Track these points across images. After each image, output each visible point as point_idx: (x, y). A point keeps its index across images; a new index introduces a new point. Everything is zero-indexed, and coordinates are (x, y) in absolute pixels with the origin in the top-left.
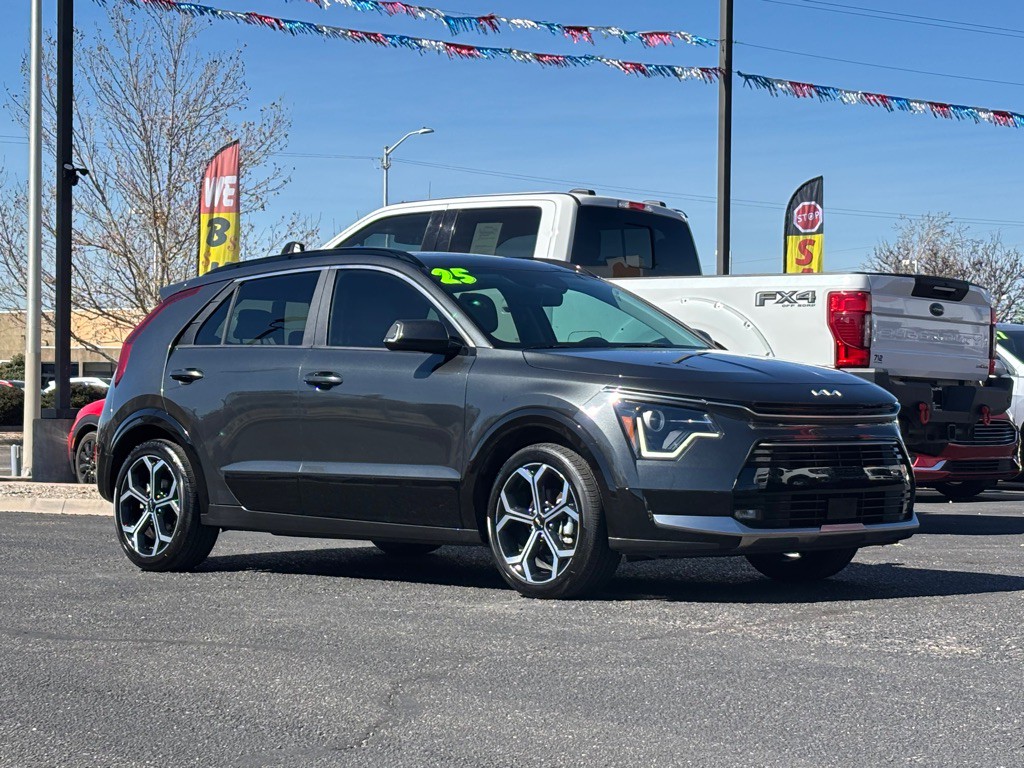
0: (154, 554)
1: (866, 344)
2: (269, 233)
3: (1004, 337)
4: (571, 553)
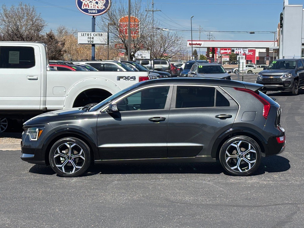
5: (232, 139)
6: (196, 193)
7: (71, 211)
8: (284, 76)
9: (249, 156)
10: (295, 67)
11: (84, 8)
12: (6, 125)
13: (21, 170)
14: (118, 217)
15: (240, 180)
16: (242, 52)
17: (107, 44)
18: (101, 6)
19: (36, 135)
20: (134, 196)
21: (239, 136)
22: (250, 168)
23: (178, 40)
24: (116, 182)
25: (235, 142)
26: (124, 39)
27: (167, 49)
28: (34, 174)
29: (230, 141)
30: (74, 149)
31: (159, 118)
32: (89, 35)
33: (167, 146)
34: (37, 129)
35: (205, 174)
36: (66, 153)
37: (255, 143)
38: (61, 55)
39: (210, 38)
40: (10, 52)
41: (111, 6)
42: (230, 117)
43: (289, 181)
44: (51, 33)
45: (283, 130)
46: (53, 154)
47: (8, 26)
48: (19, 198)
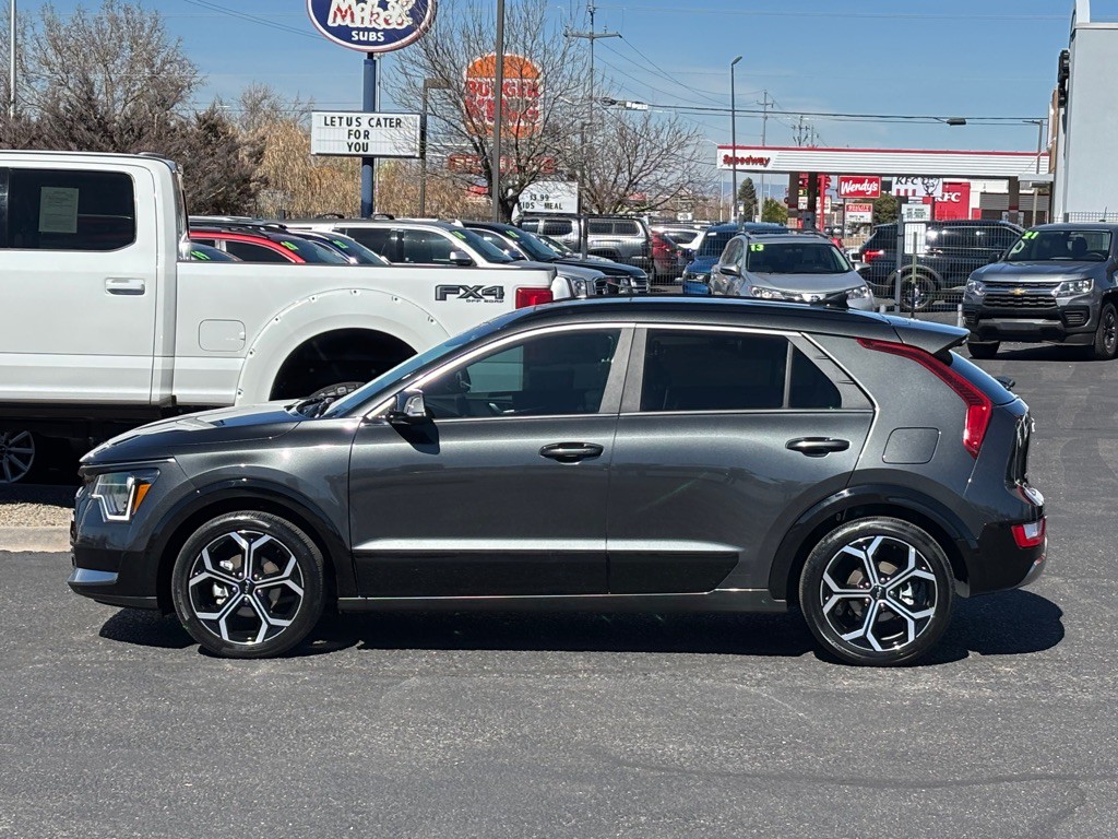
5: (846, 530)
6: (704, 728)
7: (238, 790)
8: (1066, 288)
9: (909, 592)
10: (1106, 254)
11: (335, 25)
12: (29, 456)
13: (71, 626)
14: (409, 817)
15: (873, 680)
16: (921, 192)
17: (417, 155)
18: (397, 16)
19: (127, 503)
20: (475, 737)
21: (874, 520)
22: (911, 638)
23: (680, 146)
24: (414, 681)
25: (861, 540)
26: (479, 137)
27: (640, 179)
28: (116, 642)
29: (839, 535)
30: (265, 556)
31: (580, 445)
32: (354, 123)
33: (606, 551)
34: (131, 481)
35: (745, 657)
36: (233, 568)
37: (933, 547)
38: (250, 196)
39: (803, 138)
40: (46, 191)
41: (434, 17)
42: (843, 446)
43: (1056, 689)
44: (213, 112)
45: (1039, 498)
46: (187, 571)
47: (63, 83)
48: (52, 735)
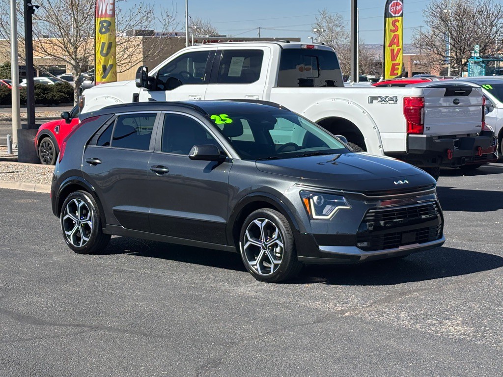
0: (81, 246)
1: (422, 123)
2: (129, 13)
3: (491, 88)
4: (280, 262)
40: (233, 59)
